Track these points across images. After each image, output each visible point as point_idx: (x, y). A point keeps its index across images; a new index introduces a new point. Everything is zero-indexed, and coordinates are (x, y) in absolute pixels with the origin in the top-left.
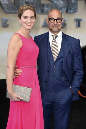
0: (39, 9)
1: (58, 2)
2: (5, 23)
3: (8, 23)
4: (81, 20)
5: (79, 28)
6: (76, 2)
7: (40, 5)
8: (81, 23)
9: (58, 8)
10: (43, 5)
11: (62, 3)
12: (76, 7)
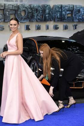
6: (9, 16)
11: (1, 16)
12: (9, 18)
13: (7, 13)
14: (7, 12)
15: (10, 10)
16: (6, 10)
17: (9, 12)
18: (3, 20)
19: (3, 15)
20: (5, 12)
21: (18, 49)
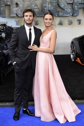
0: (57, 14)
1: (68, 10)
2: (37, 23)
3: (38, 22)
4: (81, 20)
5: (80, 25)
6: (78, 9)
7: (57, 11)
8: (81, 21)
9: (68, 13)
10: (59, 12)
11: (70, 10)
12: (78, 12)
13: (76, 7)
14: (76, 5)
15: (79, 4)
16: (75, 4)
17: (78, 6)
18: (71, 14)
19: (72, 9)
20: (74, 6)
21: (49, 48)
